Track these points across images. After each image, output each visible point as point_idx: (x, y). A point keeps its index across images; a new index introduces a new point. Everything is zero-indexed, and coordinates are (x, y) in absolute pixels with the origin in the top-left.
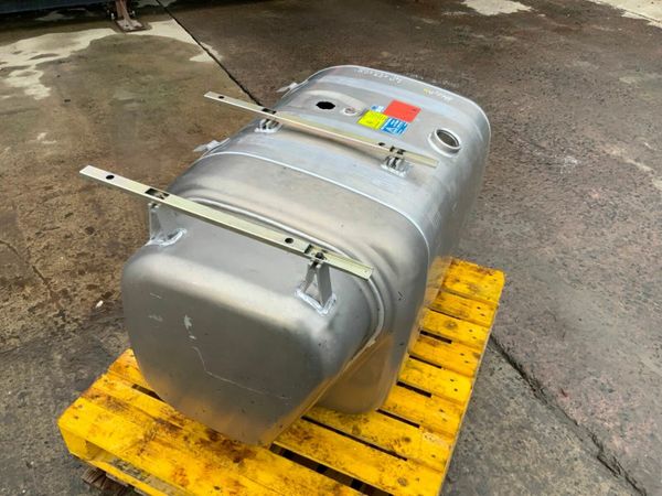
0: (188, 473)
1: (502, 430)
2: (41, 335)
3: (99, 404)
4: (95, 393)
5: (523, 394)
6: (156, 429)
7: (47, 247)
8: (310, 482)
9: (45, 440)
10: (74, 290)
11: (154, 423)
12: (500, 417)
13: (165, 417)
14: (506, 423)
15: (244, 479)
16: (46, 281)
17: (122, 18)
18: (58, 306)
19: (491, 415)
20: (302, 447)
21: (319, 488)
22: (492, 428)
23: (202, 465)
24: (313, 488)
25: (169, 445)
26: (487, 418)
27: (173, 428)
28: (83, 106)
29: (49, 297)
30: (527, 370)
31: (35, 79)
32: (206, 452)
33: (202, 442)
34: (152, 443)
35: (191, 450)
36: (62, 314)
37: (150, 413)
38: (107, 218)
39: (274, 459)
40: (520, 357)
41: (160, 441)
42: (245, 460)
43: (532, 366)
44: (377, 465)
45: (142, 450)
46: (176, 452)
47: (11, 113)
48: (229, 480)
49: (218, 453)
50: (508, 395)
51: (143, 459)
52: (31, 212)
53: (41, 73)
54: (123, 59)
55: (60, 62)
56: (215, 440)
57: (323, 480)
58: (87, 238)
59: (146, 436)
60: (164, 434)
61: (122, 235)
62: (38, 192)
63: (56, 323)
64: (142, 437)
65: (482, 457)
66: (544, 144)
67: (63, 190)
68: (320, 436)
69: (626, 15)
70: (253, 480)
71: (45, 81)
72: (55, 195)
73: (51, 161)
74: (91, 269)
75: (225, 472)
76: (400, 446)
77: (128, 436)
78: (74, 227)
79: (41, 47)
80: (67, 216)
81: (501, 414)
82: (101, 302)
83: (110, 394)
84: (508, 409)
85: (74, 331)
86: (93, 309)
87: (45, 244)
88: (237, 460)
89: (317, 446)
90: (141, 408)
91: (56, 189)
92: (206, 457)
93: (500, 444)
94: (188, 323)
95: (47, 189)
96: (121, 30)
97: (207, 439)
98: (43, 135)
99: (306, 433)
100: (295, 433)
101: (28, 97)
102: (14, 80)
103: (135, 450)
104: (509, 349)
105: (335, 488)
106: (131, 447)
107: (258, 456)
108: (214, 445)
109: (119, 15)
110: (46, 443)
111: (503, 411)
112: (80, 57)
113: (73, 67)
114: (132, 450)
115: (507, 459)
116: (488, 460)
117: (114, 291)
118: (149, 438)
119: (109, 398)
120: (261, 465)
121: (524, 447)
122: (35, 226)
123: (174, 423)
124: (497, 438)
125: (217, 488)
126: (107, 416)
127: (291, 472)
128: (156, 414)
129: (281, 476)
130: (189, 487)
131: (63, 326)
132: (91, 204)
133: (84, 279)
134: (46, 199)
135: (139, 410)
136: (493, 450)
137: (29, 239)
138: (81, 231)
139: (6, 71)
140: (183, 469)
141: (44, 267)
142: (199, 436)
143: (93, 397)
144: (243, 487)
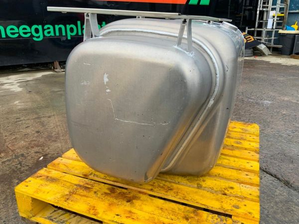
0: (98, 209)
1: (276, 203)
2: (8, 172)
3: (41, 180)
4: (39, 175)
5: (282, 187)
6: (76, 189)
7: (15, 139)
8: (177, 210)
9: (4, 220)
10: (28, 154)
11: (75, 187)
12: (273, 198)
13: (82, 184)
14: (277, 200)
15: (135, 210)
16: (12, 151)
17: (57, 69)
18: (18, 160)
19: (268, 196)
20: (168, 193)
21: (184, 212)
22: (270, 202)
23: (107, 204)
24: (180, 212)
25: (85, 196)
26: (266, 198)
27: (86, 188)
28: (38, 93)
29: (14, 157)
30: (280, 177)
31: (16, 86)
32: (109, 198)
33: (106, 194)
34: (74, 195)
35: (99, 198)
36: (20, 163)
37: (73, 182)
38: (47, 127)
39: (152, 200)
40: (273, 171)
41: (79, 195)
42: (134, 201)
43: (281, 175)
44: (217, 200)
45: (68, 199)
46: (89, 199)
47: (3, 96)
48: (125, 211)
49: (116, 198)
50: (273, 187)
51: (68, 203)
52: (8, 127)
53: (19, 84)
54: (57, 79)
55: (28, 81)
56: (114, 193)
57: (185, 208)
58: (36, 135)
59: (70, 192)
60: (81, 191)
61: (54, 133)
62: (13, 120)
63: (17, 167)
64: (68, 193)
65: (270, 216)
66: (253, 98)
67: (25, 119)
68: (177, 188)
69: (271, 62)
70: (141, 210)
71: (20, 86)
72: (21, 121)
73: (20, 110)
74: (38, 146)
75: (122, 207)
76: (228, 191)
77: (59, 193)
78: (30, 131)
79: (20, 77)
80: (26, 127)
81: (273, 196)
82: (42, 158)
83: (48, 175)
84: (276, 194)
85: (26, 170)
86: (38, 161)
87: (14, 137)
88: (128, 201)
89: (177, 193)
90: (67, 180)
91: (22, 118)
92: (109, 200)
93: (278, 209)
94: (106, 80)
95: (17, 119)
96: (56, 72)
97: (108, 192)
98: (17, 102)
99: (168, 187)
100: (162, 187)
101: (12, 91)
102: (6, 87)
103: (64, 199)
104: (266, 169)
105: (194, 212)
106: (61, 198)
107: (141, 199)
108: (113, 195)
109: (55, 68)
110: (4, 221)
111: (274, 194)
112: (37, 79)
113: (34, 82)
114: (62, 199)
115: (285, 217)
116: (274, 218)
117: (49, 154)
118: (72, 193)
119: (48, 177)
120: (145, 203)
121: (293, 211)
122: (10, 131)
123: (87, 186)
124: (275, 207)
125: (118, 215)
126: (46, 185)
127: (164, 205)
128: (77, 183)
129: (158, 207)
130: (99, 215)
131: (20, 168)
132: (39, 123)
133: (33, 149)
134: (16, 122)
135: (65, 181)
136: (275, 212)
137: (6, 136)
138: (33, 132)
139: (3, 84)
140: (94, 207)
141: (13, 146)
142: (103, 191)
143: (37, 177)
144: (135, 213)
